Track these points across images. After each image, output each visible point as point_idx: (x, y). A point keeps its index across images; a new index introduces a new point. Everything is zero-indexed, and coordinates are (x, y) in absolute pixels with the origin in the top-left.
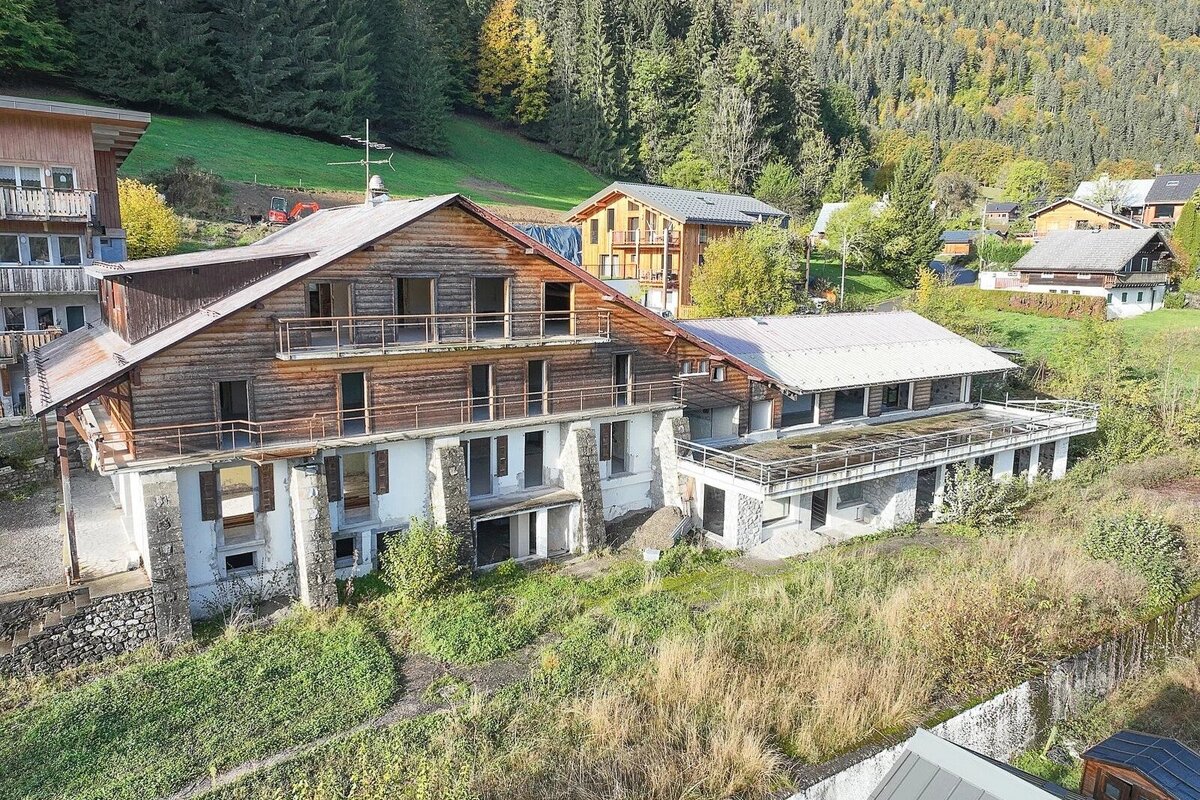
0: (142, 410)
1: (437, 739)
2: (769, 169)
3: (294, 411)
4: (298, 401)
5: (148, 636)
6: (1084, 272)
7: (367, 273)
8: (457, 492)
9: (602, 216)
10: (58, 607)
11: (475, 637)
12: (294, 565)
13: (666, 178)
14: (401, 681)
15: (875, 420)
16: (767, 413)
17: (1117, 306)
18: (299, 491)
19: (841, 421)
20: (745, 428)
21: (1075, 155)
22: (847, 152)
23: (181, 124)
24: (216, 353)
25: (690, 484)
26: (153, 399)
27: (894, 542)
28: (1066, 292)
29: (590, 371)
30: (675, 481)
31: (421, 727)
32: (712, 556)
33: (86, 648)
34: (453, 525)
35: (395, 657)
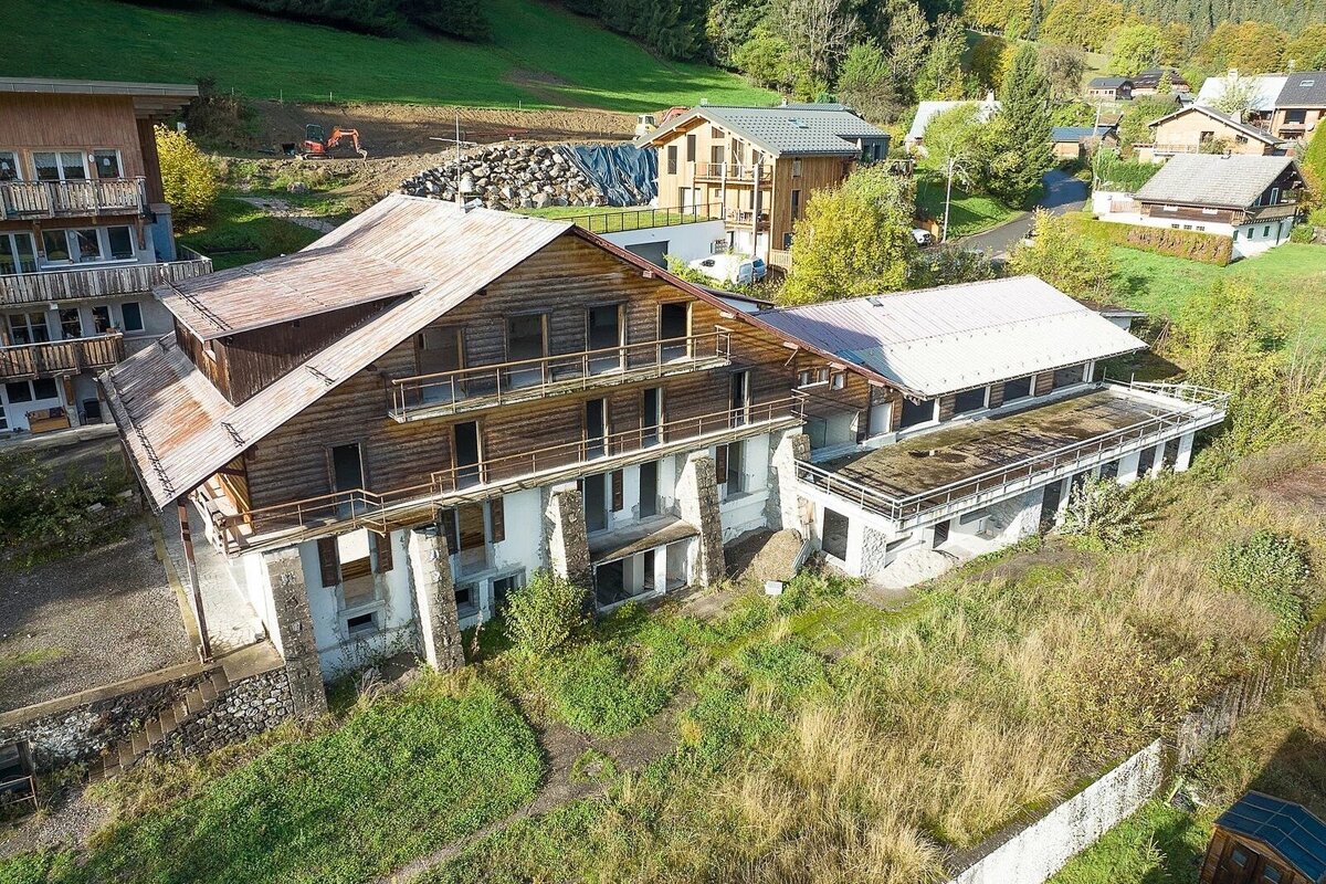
0: (258, 484)
1: (595, 830)
2: (855, 51)
3: (407, 469)
4: (411, 458)
5: (286, 712)
6: (1211, 206)
7: (477, 315)
8: (577, 540)
9: (681, 143)
10: (196, 686)
11: (610, 704)
12: (415, 622)
13: (736, 59)
14: (546, 758)
15: (997, 411)
16: (887, 414)
17: (1244, 246)
18: (420, 554)
19: (961, 416)
20: (863, 435)
21: (1191, 15)
22: (944, 31)
23: (185, 21)
24: (327, 418)
25: (810, 505)
26: (267, 472)
27: (1019, 561)
28: (1189, 227)
29: (707, 393)
30: (795, 503)
31: (578, 817)
32: (836, 586)
33: (230, 729)
34: (576, 576)
35: (533, 727)
